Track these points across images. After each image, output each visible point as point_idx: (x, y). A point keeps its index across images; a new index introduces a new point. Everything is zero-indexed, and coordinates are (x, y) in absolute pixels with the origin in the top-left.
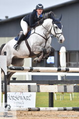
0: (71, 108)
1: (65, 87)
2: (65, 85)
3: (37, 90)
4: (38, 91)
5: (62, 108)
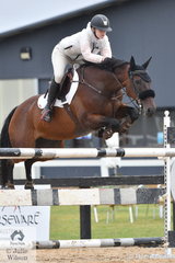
0: (131, 240)
1: (117, 191)
2: (117, 187)
4: (55, 203)
5: (111, 241)
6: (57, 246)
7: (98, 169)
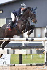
0: (35, 64)
3: (13, 53)
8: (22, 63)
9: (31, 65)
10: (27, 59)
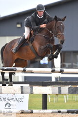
0: (65, 110)
1: (59, 88)
2: (59, 86)
3: (30, 91)
4: (32, 93)
5: (56, 110)
6: (32, 112)
7: (50, 78)
8: (46, 109)
9: (59, 112)
10: (58, 102)
